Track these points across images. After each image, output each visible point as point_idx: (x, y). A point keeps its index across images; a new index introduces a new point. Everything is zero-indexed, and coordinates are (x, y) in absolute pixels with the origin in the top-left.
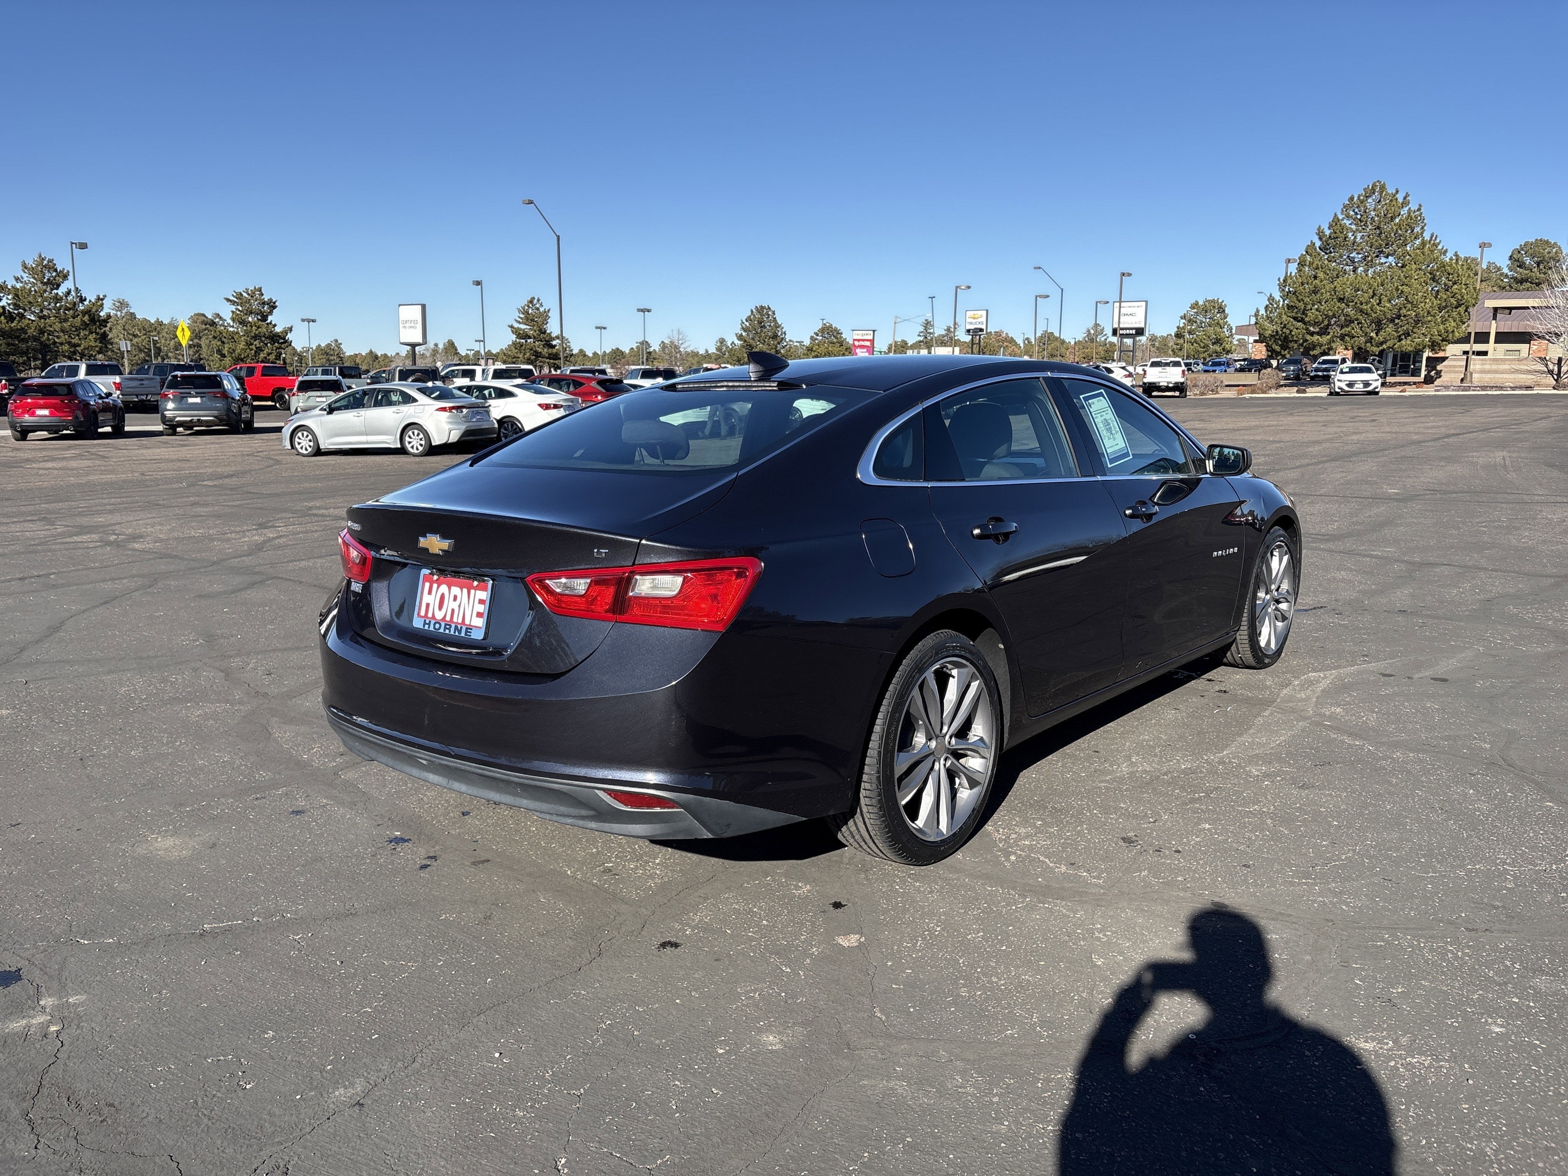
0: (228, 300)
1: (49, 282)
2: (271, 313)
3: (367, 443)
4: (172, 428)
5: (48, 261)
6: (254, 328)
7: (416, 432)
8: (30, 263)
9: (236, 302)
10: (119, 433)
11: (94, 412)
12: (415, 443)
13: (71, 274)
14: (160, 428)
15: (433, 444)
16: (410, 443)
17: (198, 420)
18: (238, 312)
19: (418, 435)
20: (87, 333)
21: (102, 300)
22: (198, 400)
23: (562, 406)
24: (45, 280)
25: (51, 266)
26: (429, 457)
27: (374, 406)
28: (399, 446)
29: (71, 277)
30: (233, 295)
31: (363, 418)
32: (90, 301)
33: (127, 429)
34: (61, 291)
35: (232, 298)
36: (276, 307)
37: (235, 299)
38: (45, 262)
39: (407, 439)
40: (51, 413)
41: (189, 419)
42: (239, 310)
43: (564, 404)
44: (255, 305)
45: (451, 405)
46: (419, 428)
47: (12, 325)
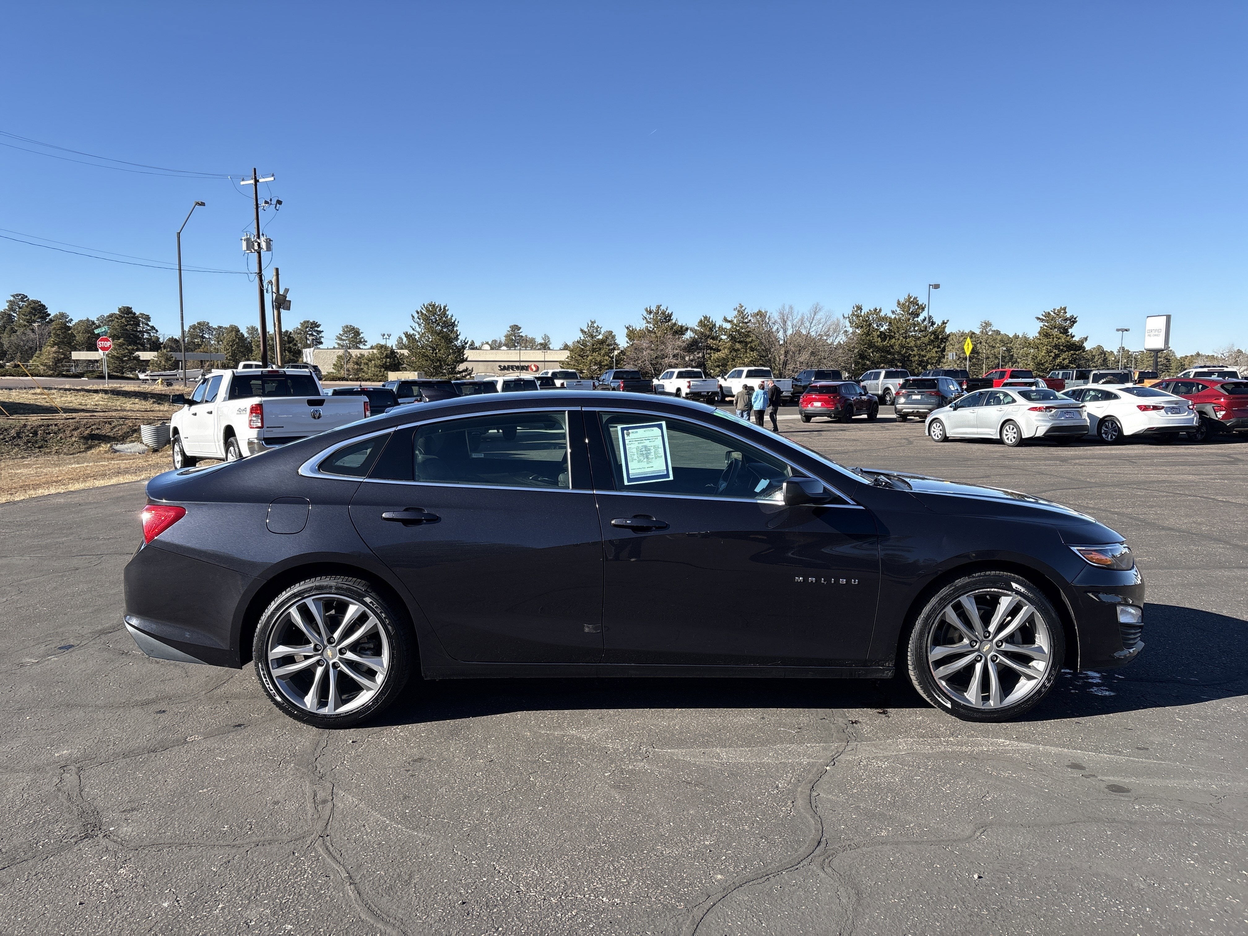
0: (1038, 318)
1: (912, 313)
2: (1071, 327)
3: (977, 434)
4: (904, 417)
5: (914, 299)
6: (1055, 339)
7: (1012, 427)
8: (902, 301)
9: (1044, 320)
10: (872, 419)
11: (851, 405)
12: (1010, 436)
13: (927, 306)
14: (894, 416)
15: (1023, 437)
16: (1006, 435)
17: (918, 411)
18: (1045, 328)
19: (1013, 429)
20: (932, 348)
21: (946, 323)
22: (919, 397)
23: (1163, 408)
24: (910, 312)
25: (915, 302)
26: (1018, 448)
27: (985, 405)
28: (999, 437)
29: (926, 309)
30: (1042, 315)
31: (976, 414)
32: (938, 325)
33: (879, 416)
34: (921, 317)
35: (1041, 317)
36: (1076, 322)
37: (1044, 318)
38: (912, 300)
39: (1005, 432)
40: (822, 405)
41: (911, 410)
42: (1046, 326)
43: (1165, 406)
44: (1059, 321)
45: (1045, 405)
46: (1014, 423)
47: (884, 343)
